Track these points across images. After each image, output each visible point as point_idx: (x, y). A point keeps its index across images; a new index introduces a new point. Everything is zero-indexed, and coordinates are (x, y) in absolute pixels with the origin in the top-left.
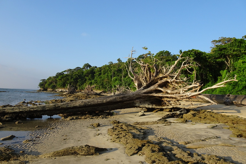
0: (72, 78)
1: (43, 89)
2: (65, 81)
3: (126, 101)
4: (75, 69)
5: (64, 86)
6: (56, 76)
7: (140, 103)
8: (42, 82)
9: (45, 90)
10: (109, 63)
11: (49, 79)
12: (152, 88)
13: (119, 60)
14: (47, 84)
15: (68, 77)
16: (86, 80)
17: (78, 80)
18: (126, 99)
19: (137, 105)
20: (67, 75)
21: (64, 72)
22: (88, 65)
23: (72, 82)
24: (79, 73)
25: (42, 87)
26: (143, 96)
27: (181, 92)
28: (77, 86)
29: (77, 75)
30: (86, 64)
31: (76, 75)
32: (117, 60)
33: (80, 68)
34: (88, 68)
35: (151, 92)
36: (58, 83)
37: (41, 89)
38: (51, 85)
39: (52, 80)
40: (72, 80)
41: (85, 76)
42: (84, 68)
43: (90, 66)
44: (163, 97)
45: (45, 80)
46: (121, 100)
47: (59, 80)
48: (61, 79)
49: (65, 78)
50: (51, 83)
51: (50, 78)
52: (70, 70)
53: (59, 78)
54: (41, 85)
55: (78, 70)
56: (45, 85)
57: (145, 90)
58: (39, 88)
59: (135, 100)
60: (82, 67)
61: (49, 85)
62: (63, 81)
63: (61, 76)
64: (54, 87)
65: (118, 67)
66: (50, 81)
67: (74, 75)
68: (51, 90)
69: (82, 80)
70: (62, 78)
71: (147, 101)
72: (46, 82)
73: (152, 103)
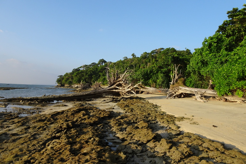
0: (87, 74)
1: (60, 85)
2: (80, 78)
3: (97, 94)
4: (90, 65)
5: (79, 81)
6: (73, 72)
7: (106, 95)
8: (60, 78)
9: (63, 85)
10: (123, 58)
11: (65, 75)
12: (113, 87)
13: (133, 55)
14: (64, 80)
15: (83, 73)
16: (100, 76)
17: (93, 76)
18: (97, 93)
19: (104, 96)
20: (82, 72)
21: (80, 67)
22: (103, 61)
23: (87, 78)
24: (93, 69)
25: (59, 83)
26: (108, 91)
27: (126, 89)
28: (91, 82)
29: (92, 71)
30: (101, 60)
31: (90, 71)
32: (132, 55)
33: (95, 63)
34: (103, 63)
35: (113, 89)
36: (74, 79)
37: (59, 85)
38: (68, 81)
39: (69, 76)
40: (87, 76)
41: (100, 72)
42: (99, 64)
43: (105, 62)
44: (120, 92)
45: (62, 76)
46: (94, 93)
47: (75, 76)
48: (76, 76)
49: (80, 74)
50: (68, 79)
51: (67, 74)
52: (86, 65)
53: (75, 74)
54: (59, 81)
55: (93, 65)
56: (63, 81)
57: (109, 88)
58: (57, 84)
59: (103, 93)
60: (97, 63)
61: (66, 81)
62: (78, 77)
63: (76, 73)
64: (70, 83)
65: (131, 63)
66: (67, 77)
67: (89, 72)
68: (68, 85)
69: (96, 76)
70: (78, 74)
71: (110, 94)
72: (63, 78)
73: (114, 95)
